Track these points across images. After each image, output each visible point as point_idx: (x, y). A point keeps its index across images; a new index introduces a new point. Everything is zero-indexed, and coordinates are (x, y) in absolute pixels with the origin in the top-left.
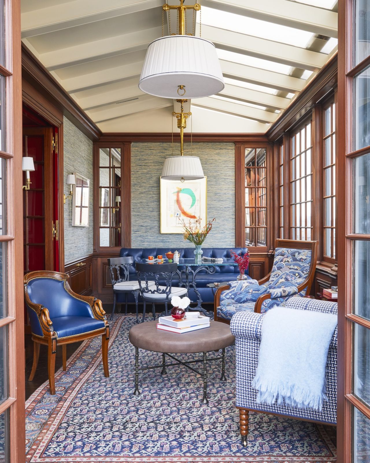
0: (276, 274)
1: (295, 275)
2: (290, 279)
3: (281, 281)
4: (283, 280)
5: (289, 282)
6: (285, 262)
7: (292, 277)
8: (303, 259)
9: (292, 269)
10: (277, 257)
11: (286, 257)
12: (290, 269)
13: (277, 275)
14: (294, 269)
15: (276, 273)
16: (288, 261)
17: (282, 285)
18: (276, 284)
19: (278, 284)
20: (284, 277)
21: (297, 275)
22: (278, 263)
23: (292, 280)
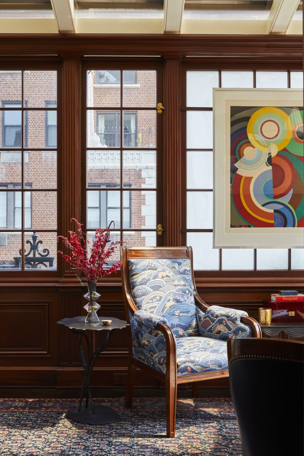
0: (155, 297)
1: (185, 292)
2: (182, 300)
3: (169, 305)
4: (172, 303)
5: (182, 303)
6: (163, 277)
7: (183, 296)
8: (188, 271)
9: (178, 285)
10: (143, 272)
11: (161, 271)
12: (175, 286)
13: (158, 298)
14: (181, 285)
15: (155, 295)
16: (167, 276)
17: (174, 310)
18: (163, 310)
19: (166, 310)
20: (171, 298)
21: (187, 292)
22: (149, 280)
23: (185, 301)
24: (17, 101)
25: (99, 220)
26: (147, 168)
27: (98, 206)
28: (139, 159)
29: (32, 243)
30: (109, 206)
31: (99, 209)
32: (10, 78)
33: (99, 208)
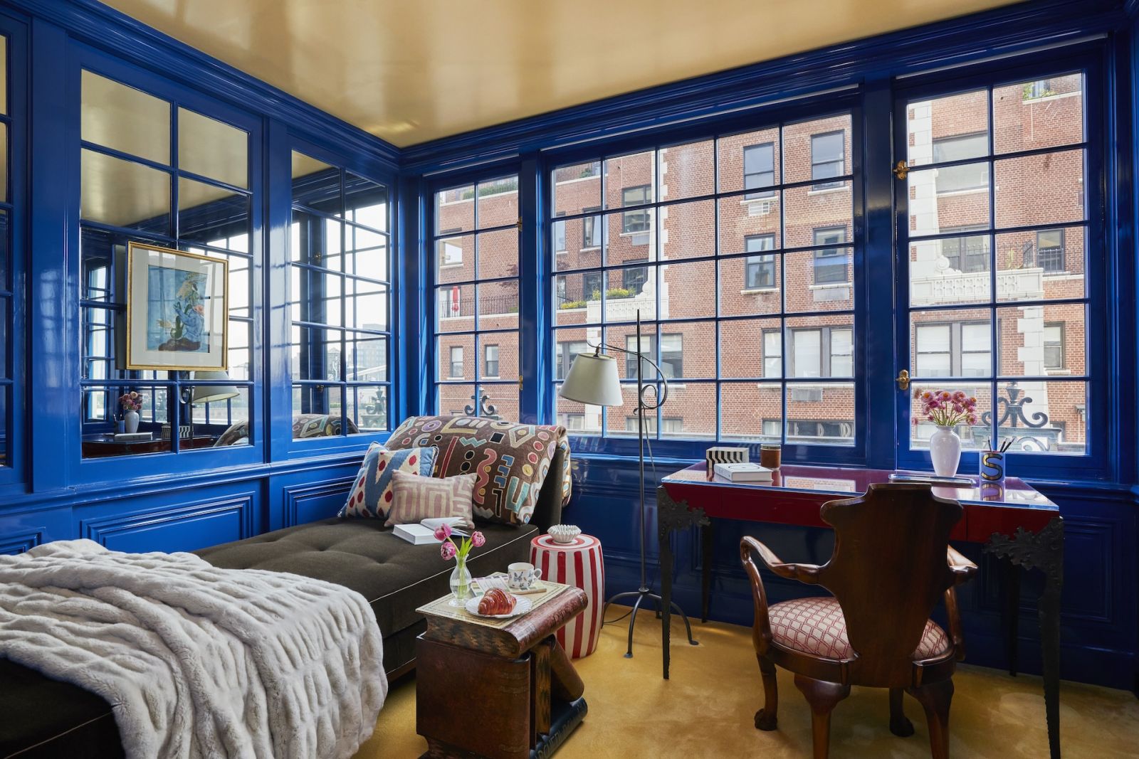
24: (833, 226)
25: (949, 369)
26: (1026, 296)
27: (948, 350)
28: (1013, 285)
29: (1009, 401)
30: (964, 349)
31: (949, 355)
32: (823, 200)
33: (951, 353)
